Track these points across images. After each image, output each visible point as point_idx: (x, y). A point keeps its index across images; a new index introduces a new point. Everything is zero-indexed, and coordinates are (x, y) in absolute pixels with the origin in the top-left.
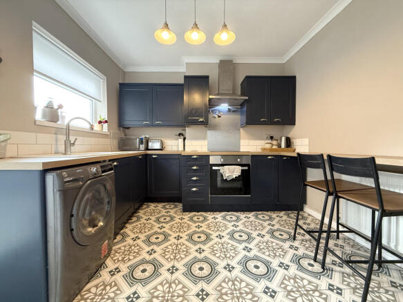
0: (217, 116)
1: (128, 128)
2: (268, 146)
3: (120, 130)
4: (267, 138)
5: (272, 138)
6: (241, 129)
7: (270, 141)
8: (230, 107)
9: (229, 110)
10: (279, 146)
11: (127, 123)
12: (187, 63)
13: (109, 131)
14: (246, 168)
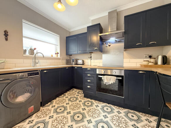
0: (108, 46)
1: (71, 55)
2: (146, 63)
3: (67, 56)
4: (146, 57)
5: (150, 57)
6: (124, 52)
7: (149, 59)
8: (116, 39)
9: (116, 41)
10: (156, 63)
11: (70, 53)
12: (92, 20)
13: (60, 57)
14: (121, 78)
